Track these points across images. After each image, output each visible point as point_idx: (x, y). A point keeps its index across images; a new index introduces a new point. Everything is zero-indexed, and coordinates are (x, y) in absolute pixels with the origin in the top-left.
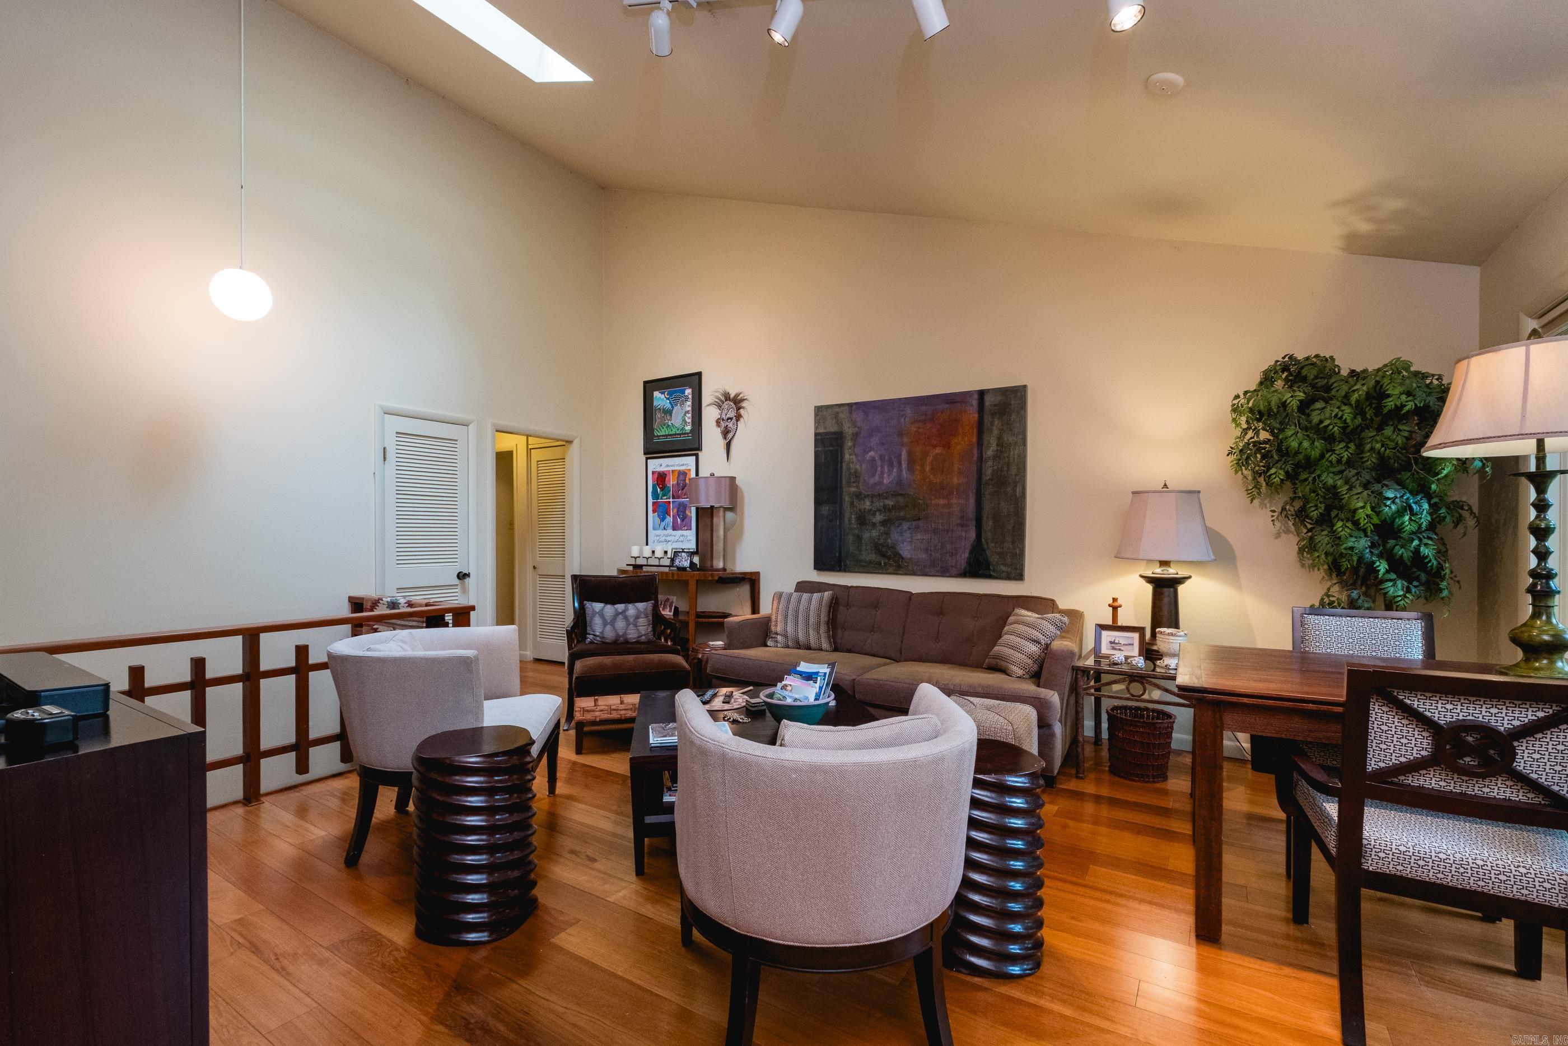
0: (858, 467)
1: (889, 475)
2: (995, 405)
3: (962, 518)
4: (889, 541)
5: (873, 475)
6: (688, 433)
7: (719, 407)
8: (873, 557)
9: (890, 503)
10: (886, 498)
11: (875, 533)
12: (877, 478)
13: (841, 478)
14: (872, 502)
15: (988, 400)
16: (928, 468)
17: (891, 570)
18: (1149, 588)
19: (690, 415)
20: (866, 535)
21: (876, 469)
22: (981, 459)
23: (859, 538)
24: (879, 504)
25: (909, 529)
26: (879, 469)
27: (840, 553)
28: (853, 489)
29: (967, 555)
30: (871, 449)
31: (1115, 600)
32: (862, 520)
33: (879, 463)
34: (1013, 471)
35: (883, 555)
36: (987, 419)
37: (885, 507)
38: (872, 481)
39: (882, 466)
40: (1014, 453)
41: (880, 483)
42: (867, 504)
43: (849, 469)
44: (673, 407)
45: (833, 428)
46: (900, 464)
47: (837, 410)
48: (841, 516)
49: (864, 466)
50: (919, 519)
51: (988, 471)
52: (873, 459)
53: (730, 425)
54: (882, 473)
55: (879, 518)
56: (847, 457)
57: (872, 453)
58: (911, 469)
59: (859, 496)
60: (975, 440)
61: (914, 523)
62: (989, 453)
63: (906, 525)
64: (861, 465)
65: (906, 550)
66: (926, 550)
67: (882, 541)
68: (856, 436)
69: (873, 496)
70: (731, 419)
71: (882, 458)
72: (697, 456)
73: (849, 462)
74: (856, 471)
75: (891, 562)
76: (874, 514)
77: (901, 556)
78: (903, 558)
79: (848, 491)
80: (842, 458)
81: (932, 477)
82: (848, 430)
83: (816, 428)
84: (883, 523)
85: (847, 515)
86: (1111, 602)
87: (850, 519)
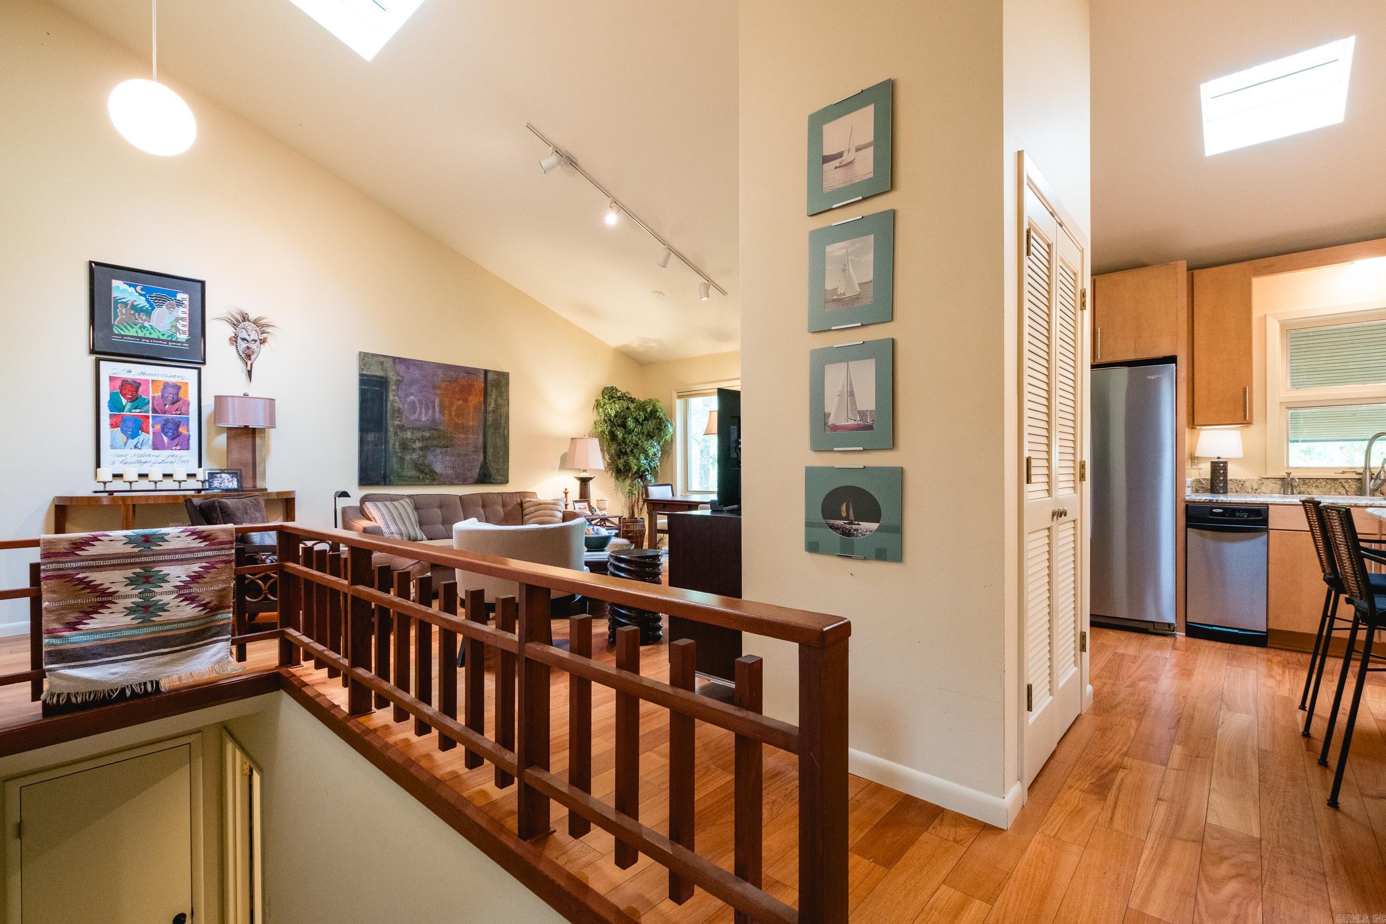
0: (401, 406)
1: (426, 415)
2: (493, 381)
3: (475, 447)
4: (426, 462)
5: (414, 413)
6: (182, 343)
7: (235, 326)
8: (413, 473)
9: (427, 434)
10: (424, 431)
11: (415, 456)
12: (416, 416)
13: (386, 413)
14: (413, 433)
15: (490, 376)
16: (453, 413)
17: (427, 482)
18: (578, 483)
19: (186, 323)
20: (408, 457)
21: (416, 409)
22: (486, 412)
23: (402, 459)
24: (418, 435)
25: (441, 453)
26: (418, 409)
27: (385, 471)
28: (397, 423)
29: (478, 470)
30: (412, 394)
31: (566, 489)
32: (405, 446)
33: (418, 405)
34: (503, 421)
35: (422, 472)
36: (489, 388)
37: (422, 437)
38: (412, 418)
39: (421, 408)
40: (503, 410)
41: (419, 420)
42: (409, 435)
43: (393, 406)
44: (153, 308)
45: (380, 373)
46: (434, 408)
47: (383, 359)
48: (386, 442)
49: (406, 406)
50: (448, 447)
51: (490, 418)
52: (414, 402)
53: (254, 346)
54: (420, 413)
55: (418, 445)
56: (391, 397)
57: (412, 397)
58: (442, 412)
59: (402, 428)
60: (482, 399)
61: (444, 449)
62: (490, 408)
63: (438, 451)
64: (403, 405)
65: (438, 468)
66: (453, 468)
67: (420, 462)
68: (399, 382)
69: (414, 429)
70: (255, 341)
71: (420, 402)
72: (199, 370)
73: (393, 402)
74: (399, 409)
75: (428, 476)
76: (414, 442)
77: (435, 472)
78: (437, 474)
79: (392, 424)
80: (387, 397)
81: (456, 420)
82: (392, 376)
83: (361, 369)
84: (421, 449)
85: (391, 442)
86: (564, 490)
87: (394, 444)
